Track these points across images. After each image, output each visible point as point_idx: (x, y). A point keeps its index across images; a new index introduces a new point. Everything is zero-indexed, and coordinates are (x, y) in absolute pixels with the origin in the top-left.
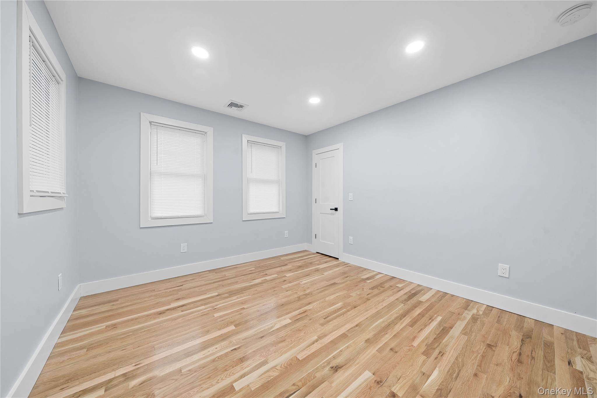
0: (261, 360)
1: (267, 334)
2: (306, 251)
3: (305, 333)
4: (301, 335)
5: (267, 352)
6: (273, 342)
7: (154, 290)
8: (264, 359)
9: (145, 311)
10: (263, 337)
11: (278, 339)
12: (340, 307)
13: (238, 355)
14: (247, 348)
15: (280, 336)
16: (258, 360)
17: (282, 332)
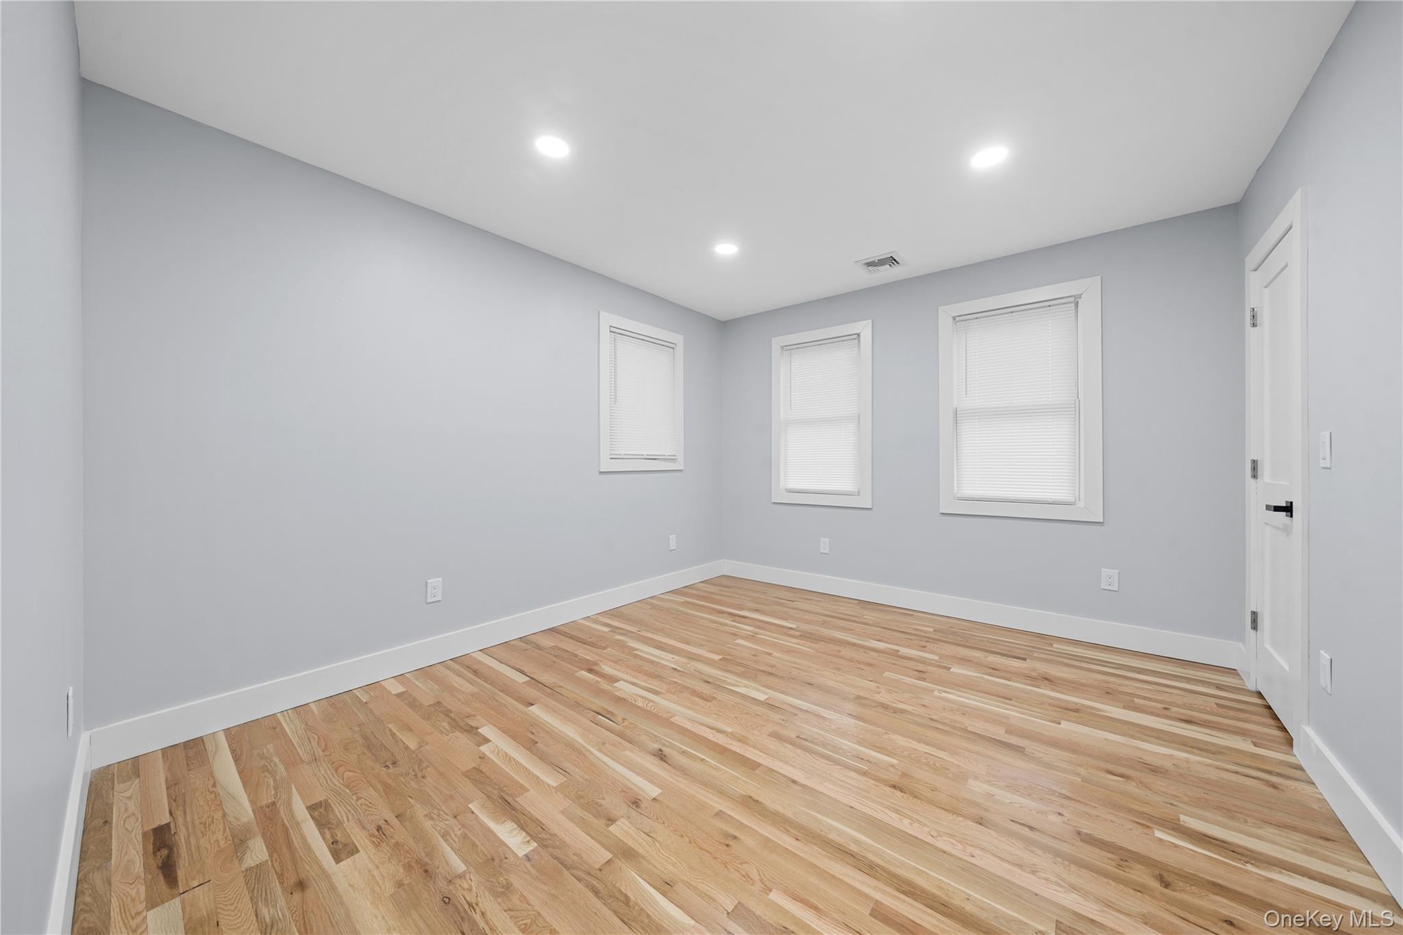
2: (1232, 672)
3: (736, 718)
7: (765, 593)
9: (721, 605)
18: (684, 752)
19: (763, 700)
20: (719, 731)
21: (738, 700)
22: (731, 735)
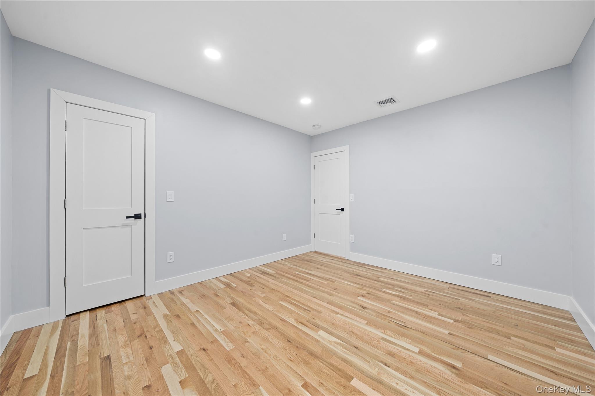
0: (383, 342)
1: (350, 345)
3: (336, 321)
4: (340, 323)
5: (373, 340)
6: (358, 339)
8: (381, 340)
10: (355, 347)
11: (353, 336)
12: (289, 304)
13: (389, 360)
14: (377, 356)
15: (348, 335)
16: (383, 344)
17: (340, 335)
18: (355, 308)
19: (321, 330)
20: (343, 315)
21: (335, 332)
22: (337, 313)
